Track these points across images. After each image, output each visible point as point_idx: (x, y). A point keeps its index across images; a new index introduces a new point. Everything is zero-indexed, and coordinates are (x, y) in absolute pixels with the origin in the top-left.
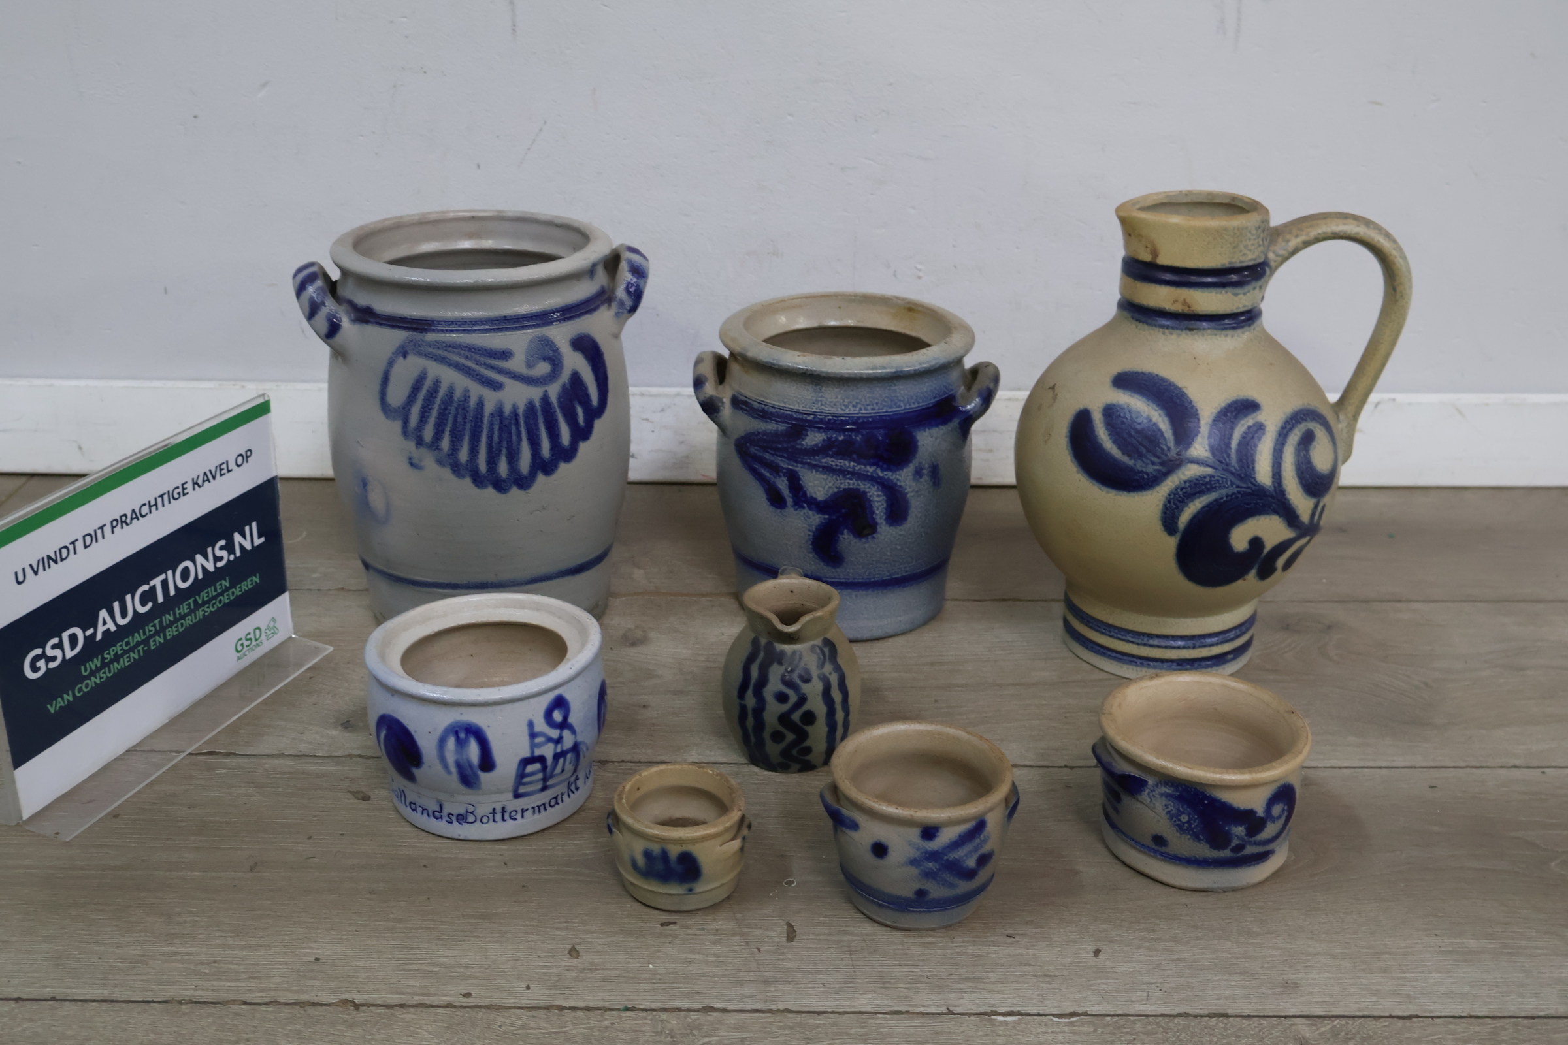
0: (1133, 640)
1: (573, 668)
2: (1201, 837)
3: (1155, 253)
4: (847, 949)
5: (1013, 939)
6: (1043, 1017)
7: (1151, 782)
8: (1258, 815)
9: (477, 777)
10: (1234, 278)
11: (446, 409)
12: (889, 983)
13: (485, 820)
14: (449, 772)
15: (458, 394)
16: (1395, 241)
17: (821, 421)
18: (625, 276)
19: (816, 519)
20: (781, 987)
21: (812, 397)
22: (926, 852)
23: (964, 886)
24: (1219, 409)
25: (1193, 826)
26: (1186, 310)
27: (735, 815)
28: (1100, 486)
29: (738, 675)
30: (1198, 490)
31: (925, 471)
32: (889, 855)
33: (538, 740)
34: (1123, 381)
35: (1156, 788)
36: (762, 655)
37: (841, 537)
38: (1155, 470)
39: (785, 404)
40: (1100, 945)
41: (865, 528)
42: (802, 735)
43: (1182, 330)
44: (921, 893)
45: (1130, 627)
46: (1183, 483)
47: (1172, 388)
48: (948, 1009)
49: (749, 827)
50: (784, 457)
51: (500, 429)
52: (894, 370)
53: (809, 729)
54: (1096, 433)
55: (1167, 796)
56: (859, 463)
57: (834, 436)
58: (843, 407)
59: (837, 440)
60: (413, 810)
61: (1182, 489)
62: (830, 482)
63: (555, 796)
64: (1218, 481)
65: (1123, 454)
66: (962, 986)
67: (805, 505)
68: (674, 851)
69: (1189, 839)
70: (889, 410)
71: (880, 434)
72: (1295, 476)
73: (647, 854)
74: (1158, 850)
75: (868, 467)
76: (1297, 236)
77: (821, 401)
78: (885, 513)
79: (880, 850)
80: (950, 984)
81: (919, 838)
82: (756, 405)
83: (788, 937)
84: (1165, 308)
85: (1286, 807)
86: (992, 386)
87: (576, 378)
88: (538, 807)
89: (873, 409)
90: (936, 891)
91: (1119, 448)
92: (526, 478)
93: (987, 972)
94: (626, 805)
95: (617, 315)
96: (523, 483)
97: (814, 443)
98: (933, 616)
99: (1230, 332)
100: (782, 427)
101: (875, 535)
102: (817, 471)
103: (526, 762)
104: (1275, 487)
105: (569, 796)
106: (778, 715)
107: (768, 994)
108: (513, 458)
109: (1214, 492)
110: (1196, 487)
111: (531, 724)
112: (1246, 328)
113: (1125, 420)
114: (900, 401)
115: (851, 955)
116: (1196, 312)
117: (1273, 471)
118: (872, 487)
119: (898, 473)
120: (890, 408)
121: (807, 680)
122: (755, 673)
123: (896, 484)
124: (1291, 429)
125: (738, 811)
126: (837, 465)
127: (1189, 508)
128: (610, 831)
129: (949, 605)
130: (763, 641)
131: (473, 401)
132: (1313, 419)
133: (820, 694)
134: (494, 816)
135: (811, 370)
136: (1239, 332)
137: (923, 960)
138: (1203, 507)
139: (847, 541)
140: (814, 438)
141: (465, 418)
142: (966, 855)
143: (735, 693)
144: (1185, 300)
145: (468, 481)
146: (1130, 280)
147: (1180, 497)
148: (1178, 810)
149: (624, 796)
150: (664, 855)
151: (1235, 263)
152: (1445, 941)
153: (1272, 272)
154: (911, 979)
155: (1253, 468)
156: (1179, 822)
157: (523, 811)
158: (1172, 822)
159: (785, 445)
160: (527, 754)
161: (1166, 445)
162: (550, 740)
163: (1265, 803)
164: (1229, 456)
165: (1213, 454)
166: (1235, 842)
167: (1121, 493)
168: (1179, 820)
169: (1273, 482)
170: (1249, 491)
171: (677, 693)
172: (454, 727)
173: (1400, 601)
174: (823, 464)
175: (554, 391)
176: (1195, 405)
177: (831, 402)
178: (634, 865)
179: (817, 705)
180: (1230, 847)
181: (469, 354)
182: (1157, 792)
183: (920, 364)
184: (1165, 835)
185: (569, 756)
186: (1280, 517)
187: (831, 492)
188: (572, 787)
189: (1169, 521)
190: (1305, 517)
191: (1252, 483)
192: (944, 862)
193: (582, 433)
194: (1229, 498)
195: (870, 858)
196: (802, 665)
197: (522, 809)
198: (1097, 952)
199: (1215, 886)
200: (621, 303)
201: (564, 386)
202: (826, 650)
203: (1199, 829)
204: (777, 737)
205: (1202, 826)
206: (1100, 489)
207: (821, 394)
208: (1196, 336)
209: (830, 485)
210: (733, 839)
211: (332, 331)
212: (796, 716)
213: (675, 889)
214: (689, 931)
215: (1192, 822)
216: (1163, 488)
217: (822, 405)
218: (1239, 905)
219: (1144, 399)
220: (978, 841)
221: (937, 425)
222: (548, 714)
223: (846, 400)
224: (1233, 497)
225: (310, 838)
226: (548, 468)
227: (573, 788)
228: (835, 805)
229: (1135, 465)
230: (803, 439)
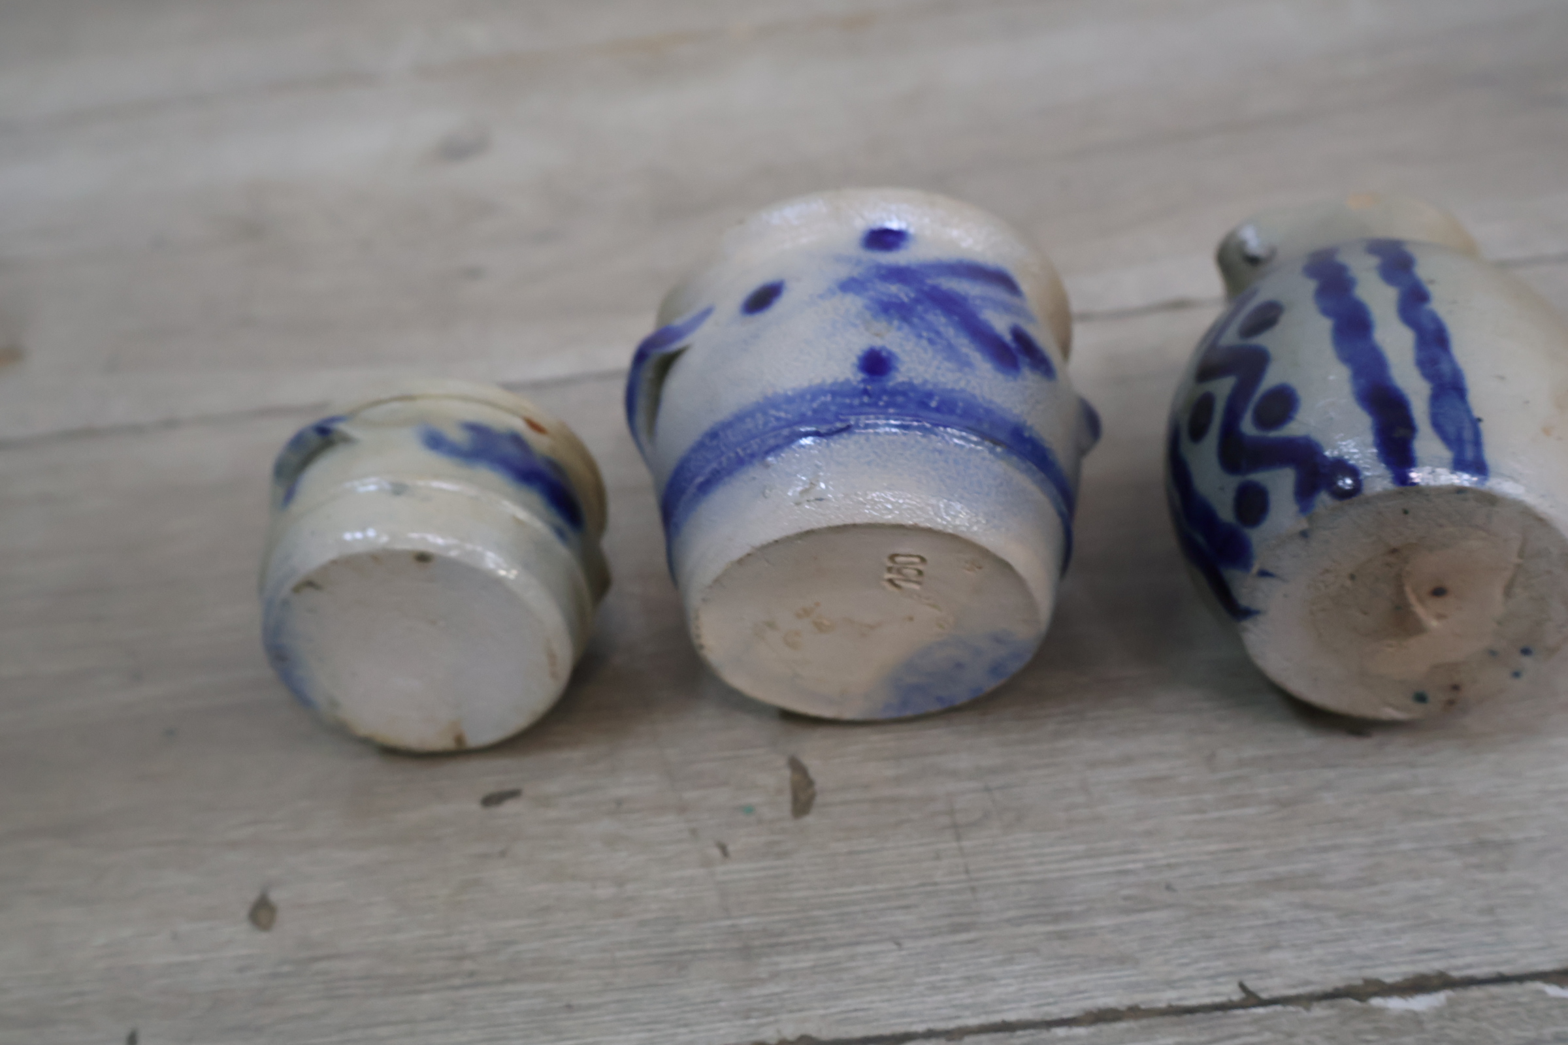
4: (944, 820)
6: (1514, 989)
12: (1068, 916)
20: (785, 962)
48: (1242, 986)
66: (1266, 904)
80: (1232, 902)
83: (795, 799)
93: (1325, 850)
107: (755, 991)
115: (958, 838)
137: (1149, 834)
154: (1126, 898)
214: (552, 814)
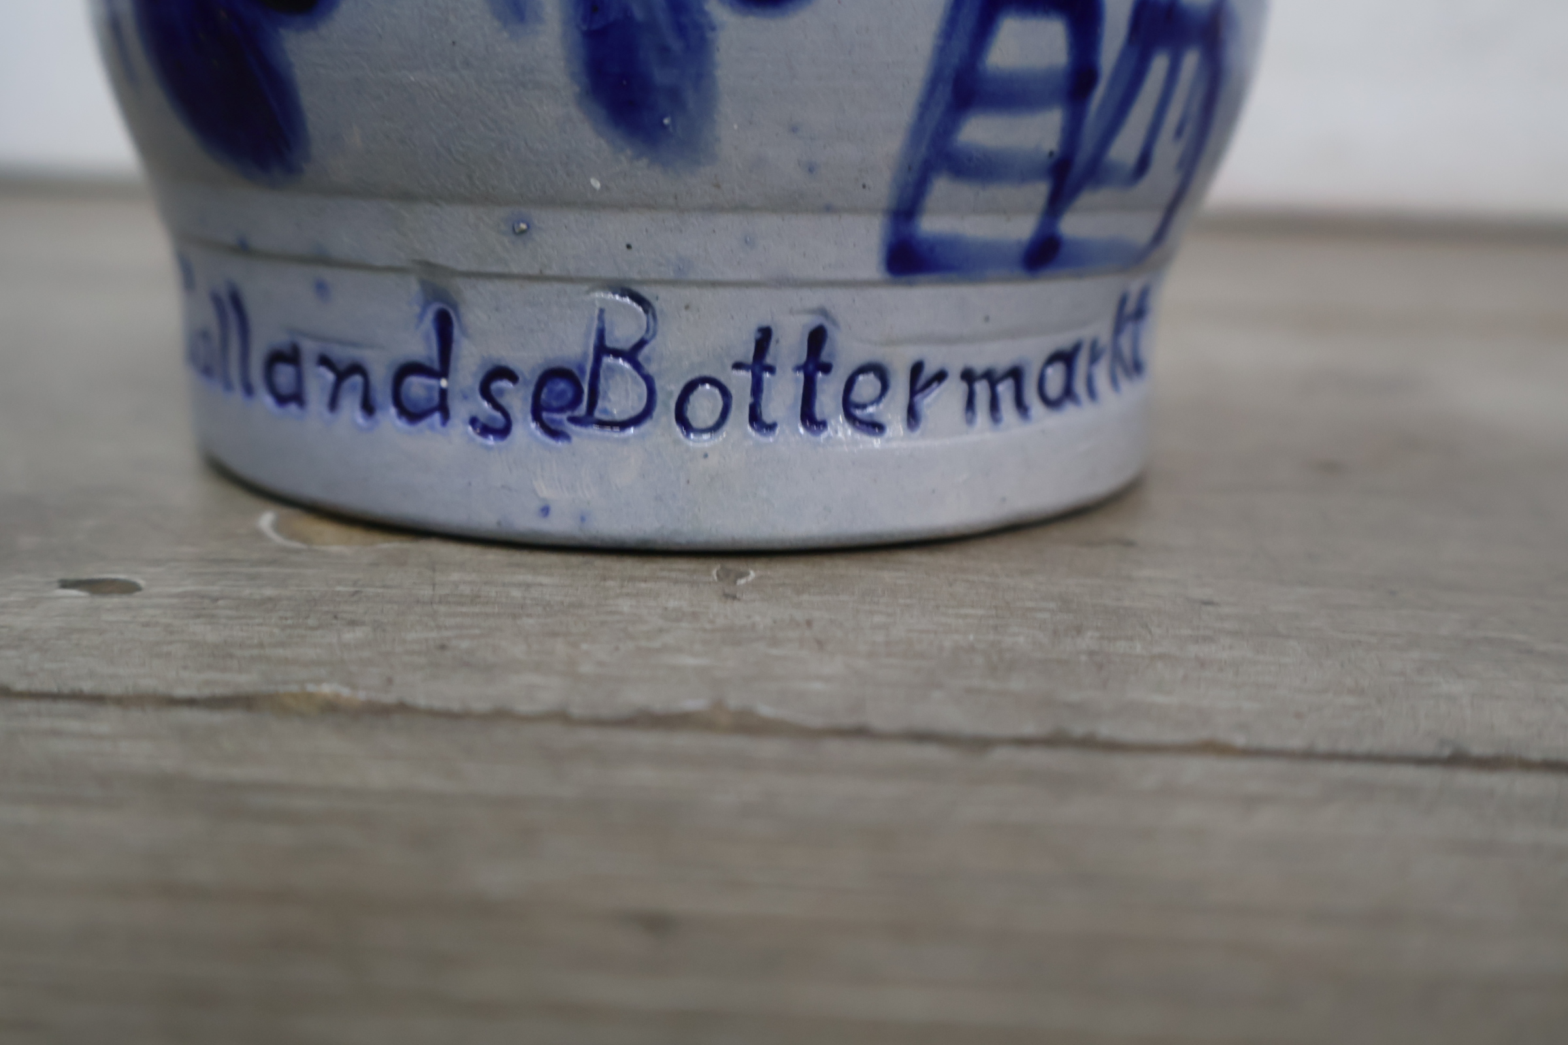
13: (705, 405)
60: (282, 400)
88: (992, 378)
134: (757, 388)
197: (917, 369)
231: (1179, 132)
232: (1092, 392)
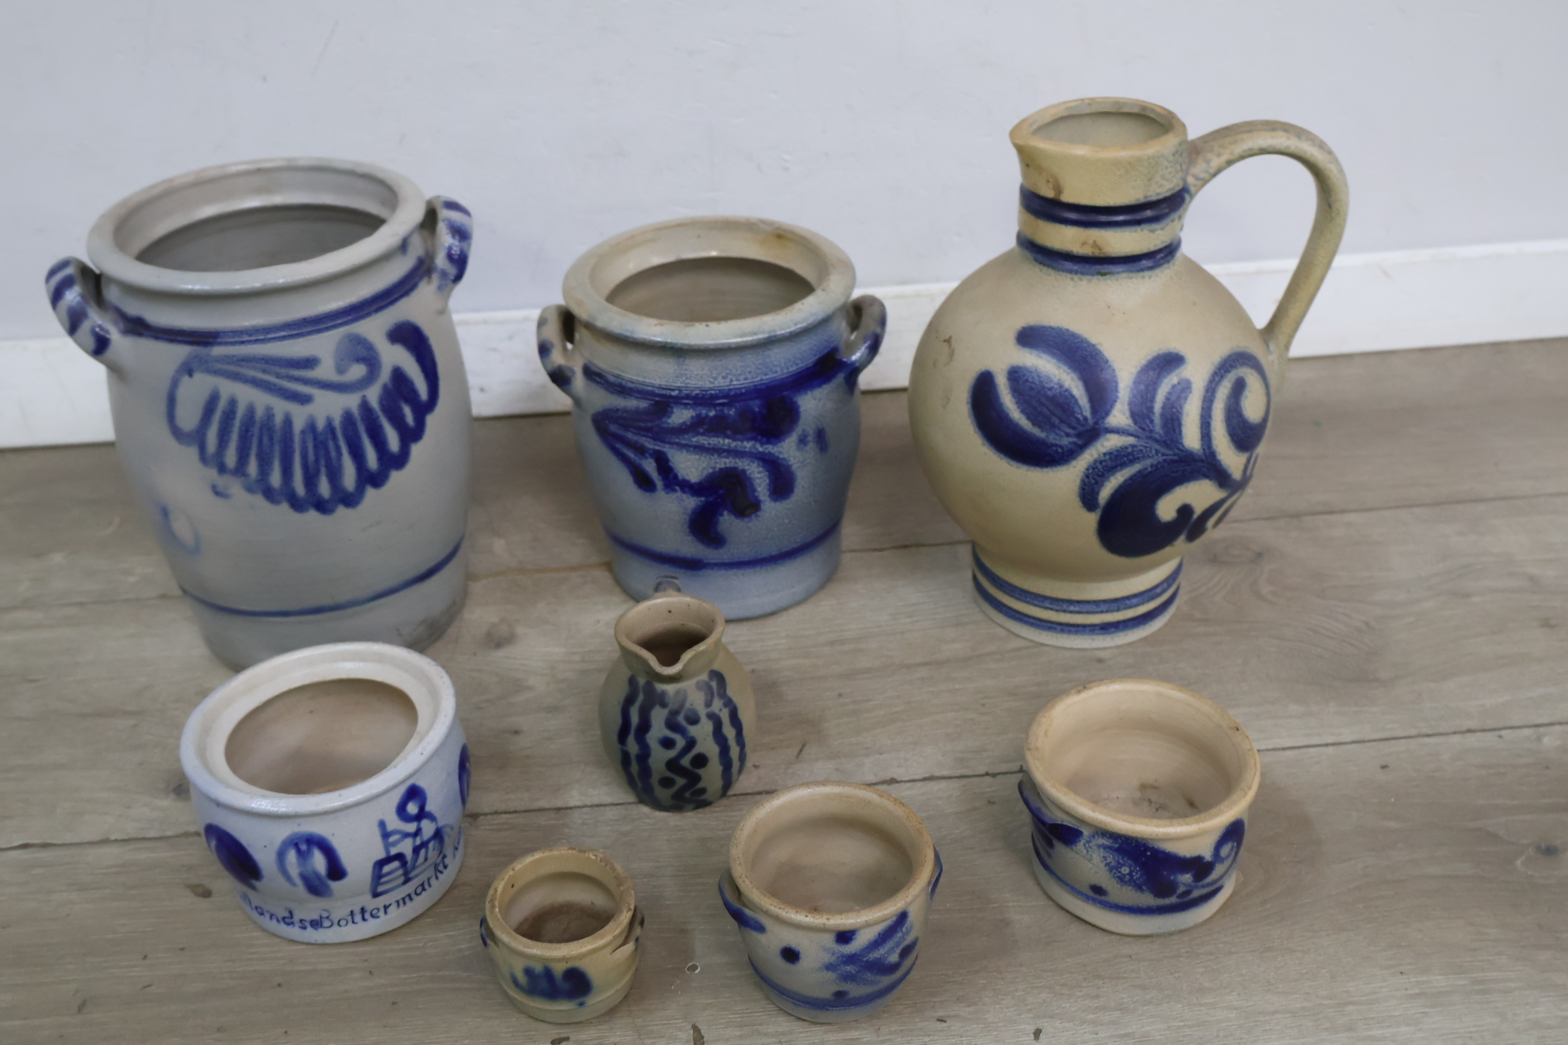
0: (1051, 606)
1: (425, 753)
2: (1144, 888)
3: (1058, 189)
5: (944, 1024)
7: (1086, 832)
8: (1205, 861)
9: (327, 887)
10: (1149, 213)
11: (247, 431)
13: (343, 923)
14: (294, 884)
15: (260, 413)
16: (1330, 152)
17: (688, 397)
18: (446, 239)
19: (691, 502)
21: (675, 370)
22: (843, 956)
23: (886, 980)
24: (1139, 369)
25: (1135, 878)
26: (1097, 253)
27: (625, 917)
28: (1009, 460)
29: (618, 720)
30: (1119, 462)
31: (810, 438)
32: (801, 961)
33: (392, 839)
34: (1029, 337)
35: (1092, 839)
36: (641, 698)
37: (721, 519)
38: (1070, 443)
39: (645, 378)
40: (1040, 1024)
41: (747, 507)
42: (694, 779)
43: (1093, 275)
44: (840, 995)
45: (1048, 593)
46: (1102, 455)
47: (1085, 345)
49: (642, 923)
50: (650, 438)
51: (315, 446)
52: (766, 335)
53: (701, 772)
54: (1002, 400)
55: (1105, 847)
56: (734, 440)
57: (704, 412)
58: (712, 380)
59: (707, 415)
60: (261, 915)
61: (1101, 462)
62: (703, 463)
63: (421, 882)
64: (1141, 450)
65: (1034, 424)
67: (677, 488)
68: (559, 969)
69: (1131, 890)
70: (765, 378)
71: (756, 405)
72: (1226, 434)
73: (528, 972)
74: (1096, 899)
75: (745, 443)
76: (1219, 155)
77: (686, 374)
78: (769, 490)
79: (791, 955)
81: (834, 942)
82: (611, 379)
84: (1072, 251)
85: (1235, 844)
86: (878, 330)
87: (398, 375)
88: (403, 899)
89: (745, 379)
90: (855, 990)
91: (1028, 418)
92: (352, 494)
94: (499, 915)
95: (440, 288)
96: (350, 500)
97: (681, 421)
98: (829, 577)
99: (1147, 273)
100: (643, 404)
101: (759, 513)
102: (688, 451)
103: (380, 864)
104: (1204, 449)
105: (437, 878)
106: (666, 760)
108: (335, 476)
109: (1137, 463)
110: (1118, 459)
111: (382, 824)
112: (1166, 266)
113: (1033, 386)
114: (776, 366)
116: (1108, 255)
117: (1202, 433)
118: (751, 464)
119: (779, 445)
120: (766, 374)
121: (694, 720)
122: (635, 719)
123: (778, 458)
124: (1220, 381)
125: (628, 912)
126: (709, 444)
127: (1111, 482)
128: (485, 944)
129: (846, 558)
130: (642, 681)
131: (278, 419)
132: (1244, 364)
133: (711, 734)
134: (353, 918)
135: (671, 343)
136: (1157, 271)
138: (1126, 481)
139: (727, 522)
140: (680, 416)
141: (271, 439)
142: (888, 952)
143: (615, 738)
144: (1095, 241)
145: (285, 507)
146: (1031, 219)
147: (1099, 471)
148: (1118, 862)
149: (497, 903)
150: (548, 973)
151: (1151, 196)
152: (1412, 980)
153: (1192, 197)
155: (1180, 432)
156: (1119, 874)
157: (386, 908)
158: (1112, 874)
159: (649, 424)
160: (381, 855)
161: (1082, 414)
162: (406, 835)
163: (1213, 846)
164: (1152, 421)
165: (1135, 422)
166: (1181, 889)
167: (1032, 468)
168: (1120, 872)
169: (1202, 445)
170: (1176, 458)
171: (553, 709)
172: (293, 840)
173: (1331, 513)
174: (694, 444)
175: (373, 395)
176: (1112, 364)
177: (697, 375)
178: (515, 982)
179: (707, 745)
180: (1176, 895)
181: (266, 367)
182: (1093, 843)
183: (796, 324)
184: (1104, 886)
185: (431, 845)
186: (1210, 480)
187: (705, 473)
188: (439, 868)
189: (1088, 497)
190: (1236, 474)
191: (1178, 449)
192: (863, 964)
193: (412, 435)
194: (1154, 468)
195: (780, 962)
196: (688, 705)
197: (385, 906)
198: (1037, 1033)
199: (1161, 931)
200: (444, 274)
201: (385, 387)
202: (714, 684)
203: (1141, 880)
204: (666, 782)
205: (1144, 878)
206: (1009, 463)
207: (685, 367)
208: (1109, 281)
209: (704, 465)
210: (625, 943)
211: (100, 347)
212: (686, 761)
213: (564, 1006)
215: (1134, 874)
216: (1080, 462)
217: (687, 379)
218: (1187, 952)
219: (1054, 361)
220: (900, 934)
221: (820, 385)
222: (401, 810)
223: (714, 372)
224: (1159, 466)
225: (145, 957)
226: (375, 480)
227: (441, 868)
228: (736, 905)
229: (1047, 437)
230: (669, 417)
231: (434, 850)
232: (430, 886)
